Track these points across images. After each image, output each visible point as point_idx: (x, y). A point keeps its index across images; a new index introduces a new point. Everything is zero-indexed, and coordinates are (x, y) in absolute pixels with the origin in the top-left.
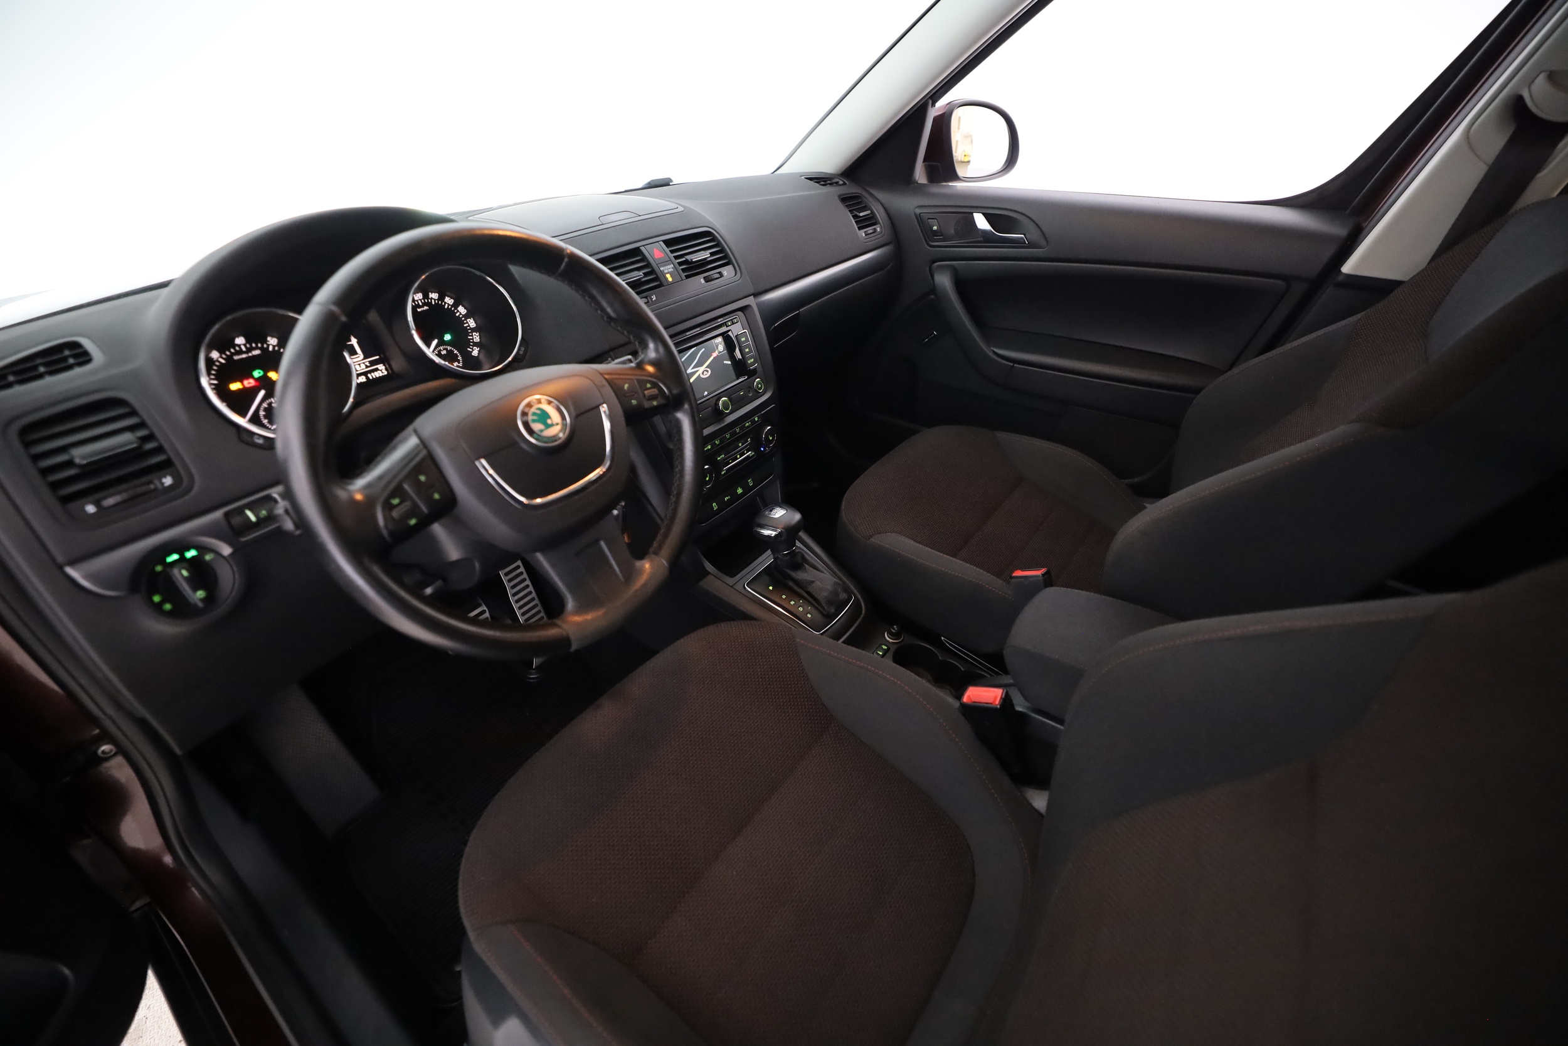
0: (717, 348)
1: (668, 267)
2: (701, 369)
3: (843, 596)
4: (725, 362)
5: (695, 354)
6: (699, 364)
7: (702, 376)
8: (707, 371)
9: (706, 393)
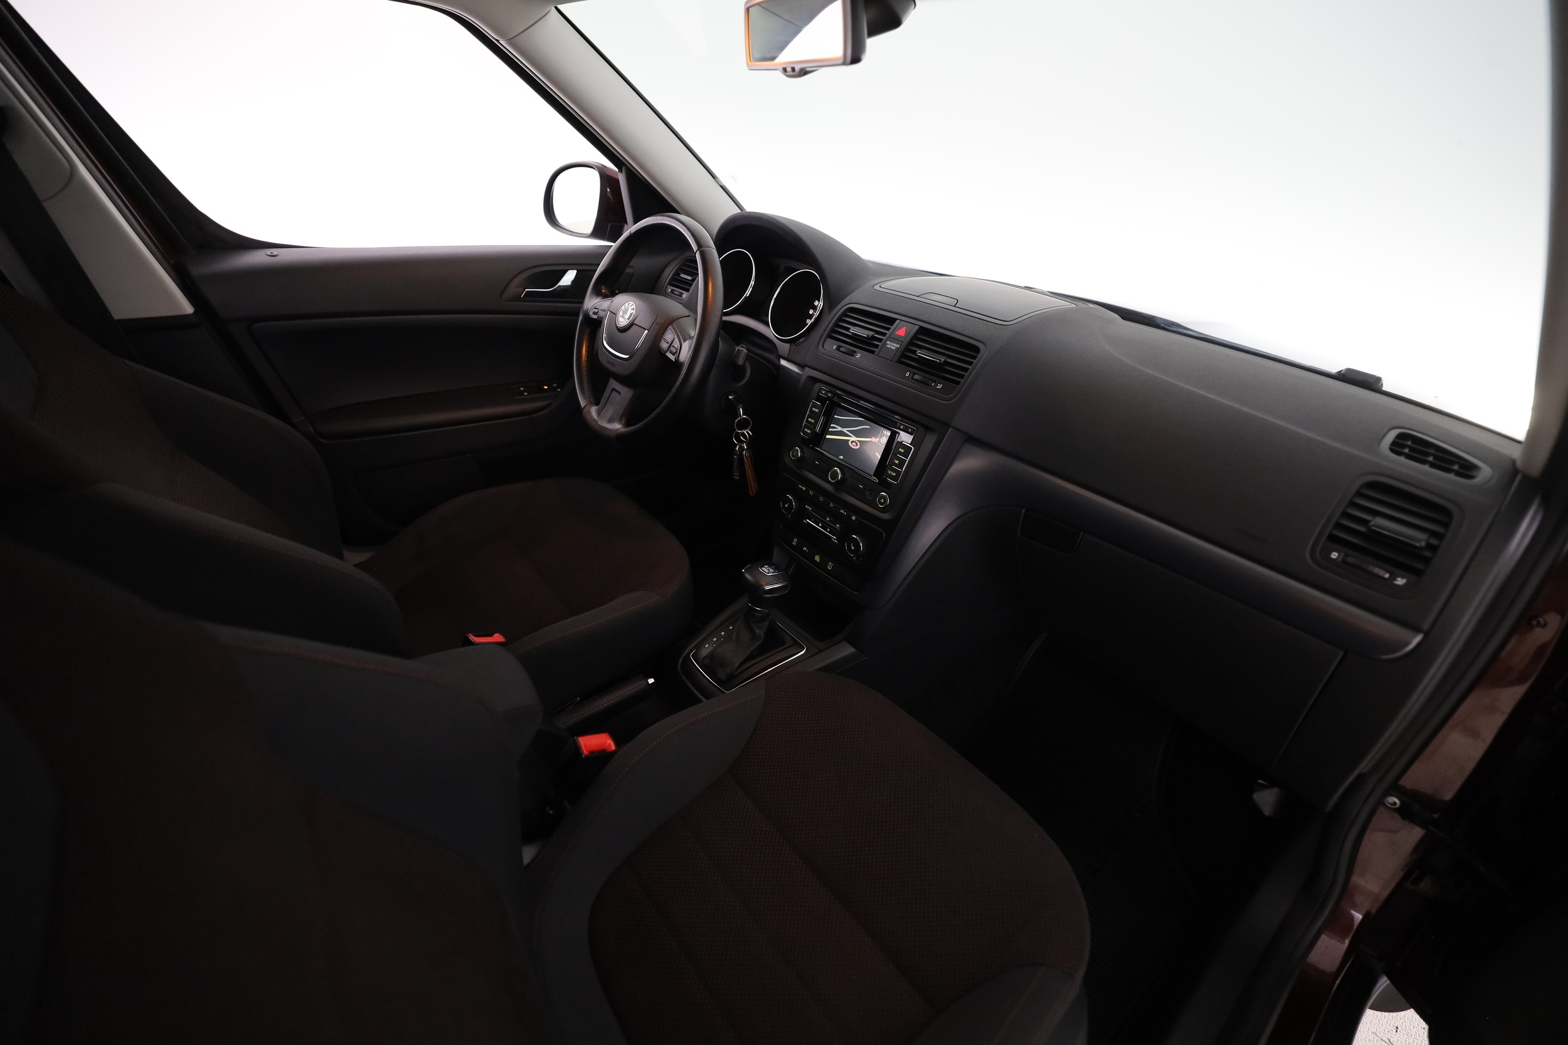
0: (881, 438)
1: (895, 345)
2: (854, 438)
3: (722, 675)
4: (877, 453)
5: (861, 423)
6: (856, 434)
7: (850, 443)
8: (857, 445)
9: (841, 457)
